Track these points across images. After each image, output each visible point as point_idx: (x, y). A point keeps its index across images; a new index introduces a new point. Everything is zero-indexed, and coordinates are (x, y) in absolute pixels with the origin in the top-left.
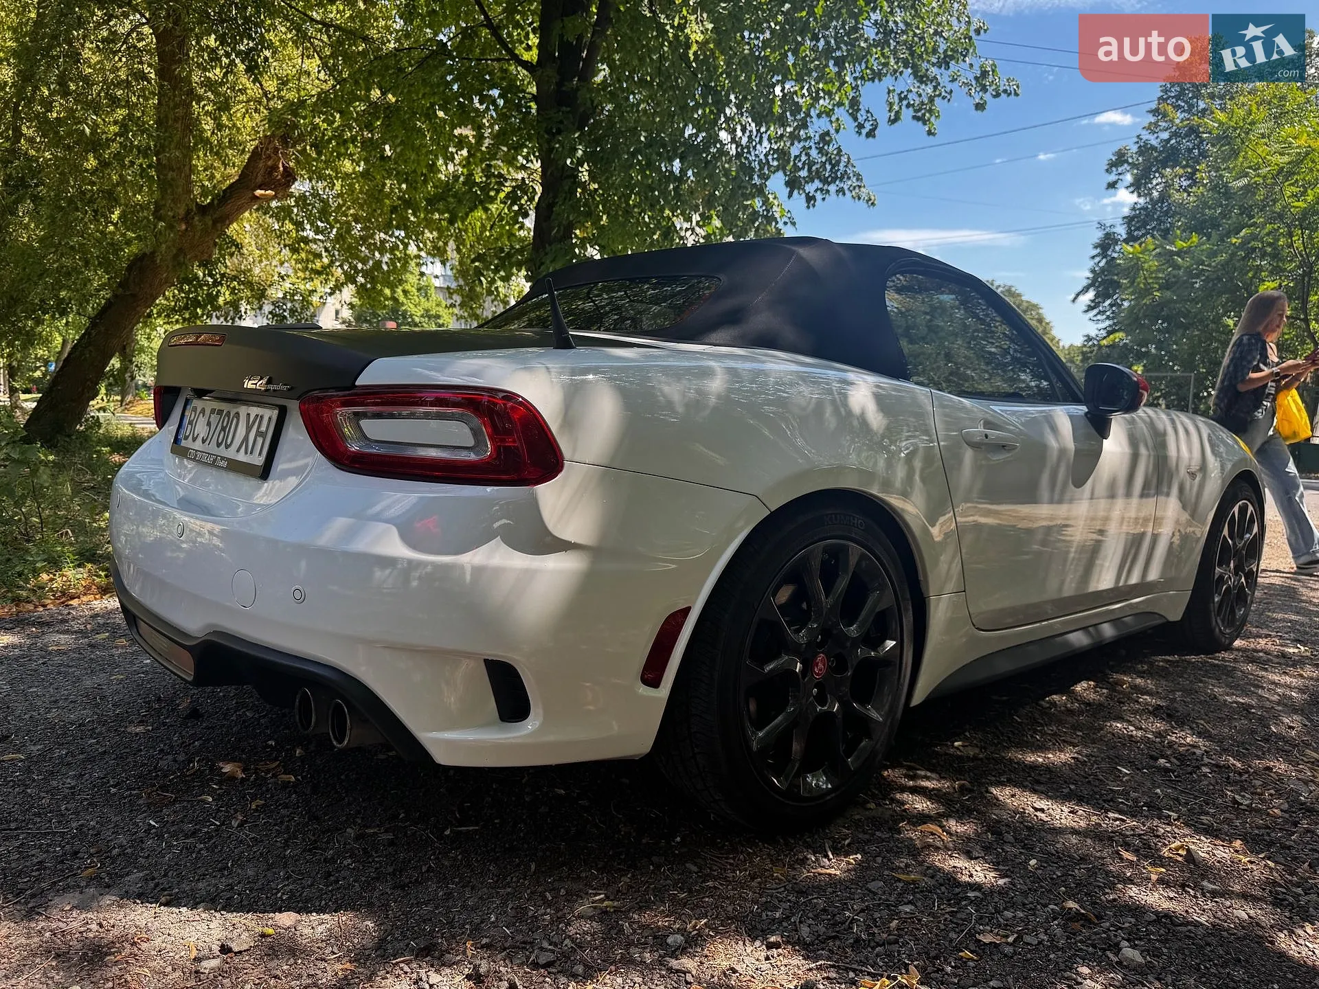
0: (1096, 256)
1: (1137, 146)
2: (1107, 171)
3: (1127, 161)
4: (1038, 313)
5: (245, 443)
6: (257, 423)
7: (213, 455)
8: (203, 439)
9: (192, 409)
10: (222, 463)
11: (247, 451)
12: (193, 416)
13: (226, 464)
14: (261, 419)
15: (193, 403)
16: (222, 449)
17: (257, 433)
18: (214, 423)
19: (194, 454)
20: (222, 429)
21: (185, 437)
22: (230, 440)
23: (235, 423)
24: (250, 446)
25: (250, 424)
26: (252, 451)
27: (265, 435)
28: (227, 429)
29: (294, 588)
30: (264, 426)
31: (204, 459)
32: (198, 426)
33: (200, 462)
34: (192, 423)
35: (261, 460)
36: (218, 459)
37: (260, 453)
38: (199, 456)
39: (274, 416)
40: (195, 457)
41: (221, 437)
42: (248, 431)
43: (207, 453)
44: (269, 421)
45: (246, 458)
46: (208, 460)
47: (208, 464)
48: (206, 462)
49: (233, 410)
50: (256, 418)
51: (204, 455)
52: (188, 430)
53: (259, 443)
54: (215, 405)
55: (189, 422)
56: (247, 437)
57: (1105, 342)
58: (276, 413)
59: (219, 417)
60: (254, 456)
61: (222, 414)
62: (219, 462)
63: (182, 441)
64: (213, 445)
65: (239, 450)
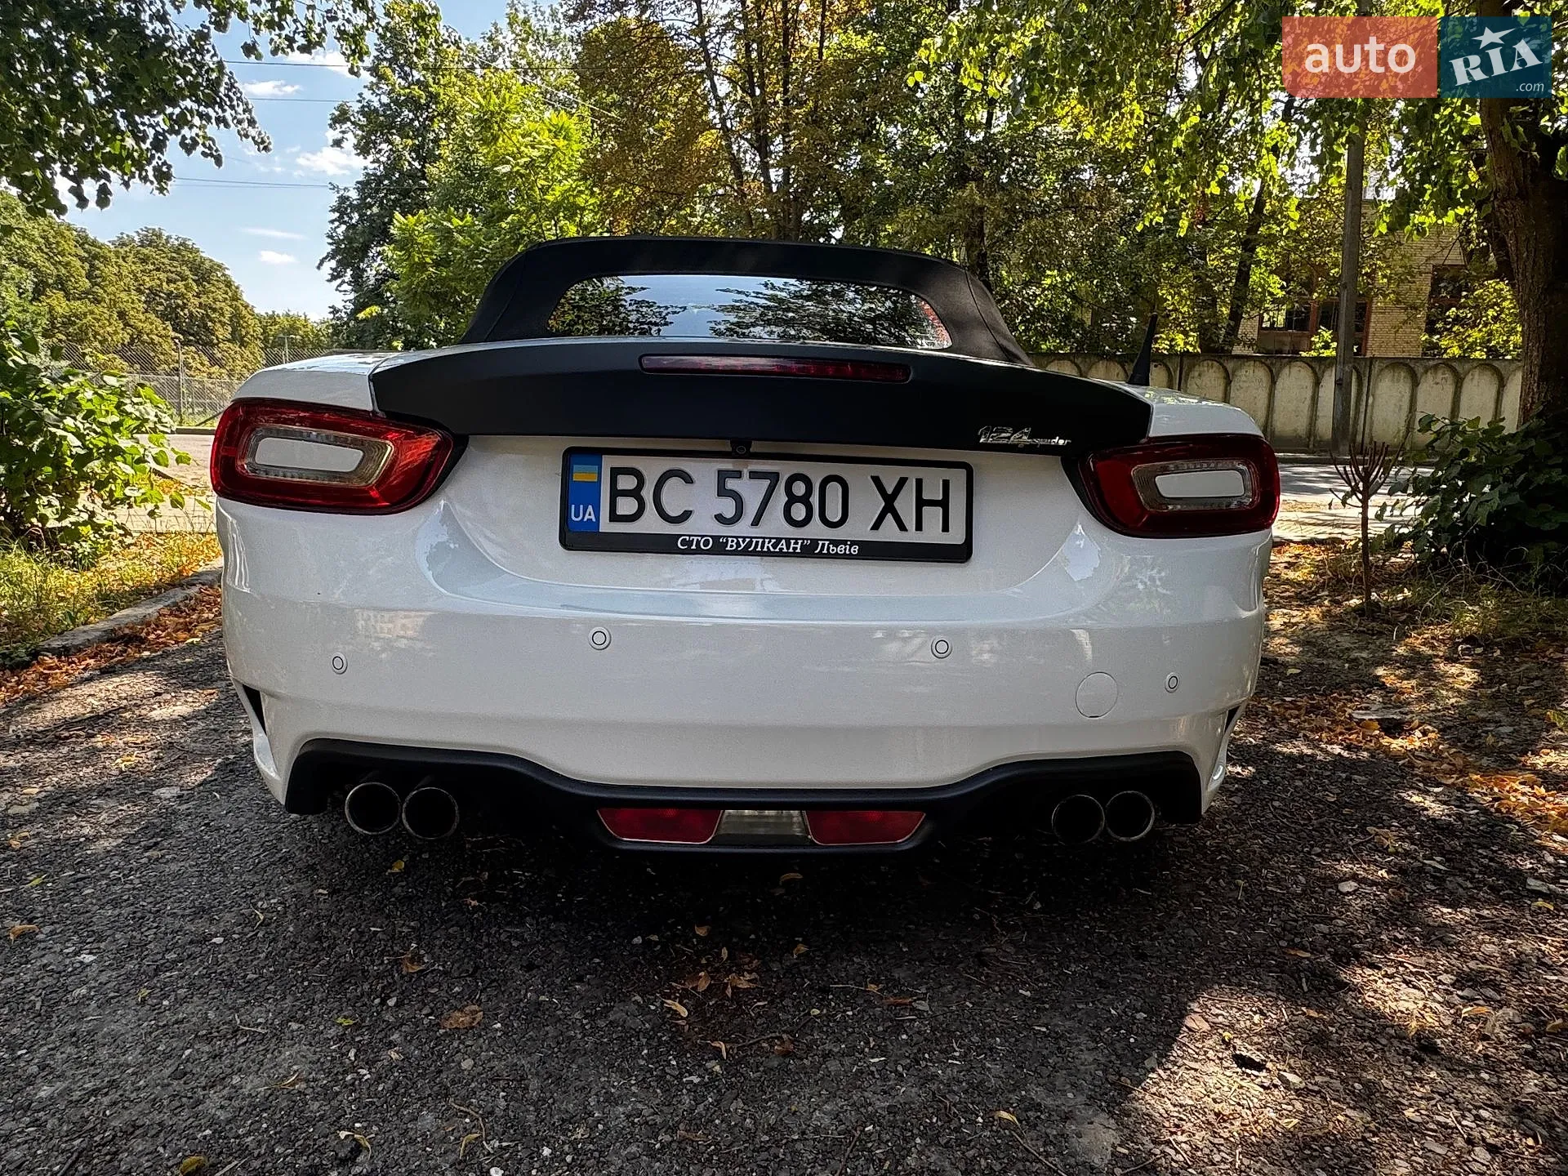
0: (335, 220)
1: (360, 105)
2: (331, 126)
3: (349, 119)
4: (224, 275)
5: (889, 516)
6: (909, 491)
7: (797, 539)
8: (720, 518)
9: (615, 472)
10: (841, 549)
11: (902, 527)
12: (626, 483)
13: (855, 550)
14: (919, 482)
15: (609, 462)
16: (816, 530)
17: (921, 503)
18: (752, 492)
19: (706, 543)
20: (792, 499)
21: (614, 517)
22: (834, 514)
23: (835, 490)
24: (910, 521)
25: (890, 491)
26: (919, 527)
27: (944, 504)
28: (815, 500)
29: (1169, 677)
30: (933, 492)
31: (762, 547)
32: (675, 497)
33: (745, 552)
34: (636, 493)
35: (956, 536)
36: (823, 545)
37: (946, 528)
38: (738, 544)
39: (958, 478)
40: (718, 548)
41: (799, 512)
42: (889, 500)
43: (771, 538)
44: (946, 484)
45: (912, 536)
46: (781, 549)
47: (781, 554)
48: (775, 551)
49: (817, 472)
50: (902, 482)
51: (757, 542)
52: (627, 506)
53: (933, 515)
54: (727, 465)
55: (615, 493)
56: (889, 508)
57: (361, 316)
58: (963, 473)
59: (767, 482)
60: (932, 533)
61: (774, 477)
62: (828, 548)
63: (606, 526)
64: (775, 525)
65: (876, 527)
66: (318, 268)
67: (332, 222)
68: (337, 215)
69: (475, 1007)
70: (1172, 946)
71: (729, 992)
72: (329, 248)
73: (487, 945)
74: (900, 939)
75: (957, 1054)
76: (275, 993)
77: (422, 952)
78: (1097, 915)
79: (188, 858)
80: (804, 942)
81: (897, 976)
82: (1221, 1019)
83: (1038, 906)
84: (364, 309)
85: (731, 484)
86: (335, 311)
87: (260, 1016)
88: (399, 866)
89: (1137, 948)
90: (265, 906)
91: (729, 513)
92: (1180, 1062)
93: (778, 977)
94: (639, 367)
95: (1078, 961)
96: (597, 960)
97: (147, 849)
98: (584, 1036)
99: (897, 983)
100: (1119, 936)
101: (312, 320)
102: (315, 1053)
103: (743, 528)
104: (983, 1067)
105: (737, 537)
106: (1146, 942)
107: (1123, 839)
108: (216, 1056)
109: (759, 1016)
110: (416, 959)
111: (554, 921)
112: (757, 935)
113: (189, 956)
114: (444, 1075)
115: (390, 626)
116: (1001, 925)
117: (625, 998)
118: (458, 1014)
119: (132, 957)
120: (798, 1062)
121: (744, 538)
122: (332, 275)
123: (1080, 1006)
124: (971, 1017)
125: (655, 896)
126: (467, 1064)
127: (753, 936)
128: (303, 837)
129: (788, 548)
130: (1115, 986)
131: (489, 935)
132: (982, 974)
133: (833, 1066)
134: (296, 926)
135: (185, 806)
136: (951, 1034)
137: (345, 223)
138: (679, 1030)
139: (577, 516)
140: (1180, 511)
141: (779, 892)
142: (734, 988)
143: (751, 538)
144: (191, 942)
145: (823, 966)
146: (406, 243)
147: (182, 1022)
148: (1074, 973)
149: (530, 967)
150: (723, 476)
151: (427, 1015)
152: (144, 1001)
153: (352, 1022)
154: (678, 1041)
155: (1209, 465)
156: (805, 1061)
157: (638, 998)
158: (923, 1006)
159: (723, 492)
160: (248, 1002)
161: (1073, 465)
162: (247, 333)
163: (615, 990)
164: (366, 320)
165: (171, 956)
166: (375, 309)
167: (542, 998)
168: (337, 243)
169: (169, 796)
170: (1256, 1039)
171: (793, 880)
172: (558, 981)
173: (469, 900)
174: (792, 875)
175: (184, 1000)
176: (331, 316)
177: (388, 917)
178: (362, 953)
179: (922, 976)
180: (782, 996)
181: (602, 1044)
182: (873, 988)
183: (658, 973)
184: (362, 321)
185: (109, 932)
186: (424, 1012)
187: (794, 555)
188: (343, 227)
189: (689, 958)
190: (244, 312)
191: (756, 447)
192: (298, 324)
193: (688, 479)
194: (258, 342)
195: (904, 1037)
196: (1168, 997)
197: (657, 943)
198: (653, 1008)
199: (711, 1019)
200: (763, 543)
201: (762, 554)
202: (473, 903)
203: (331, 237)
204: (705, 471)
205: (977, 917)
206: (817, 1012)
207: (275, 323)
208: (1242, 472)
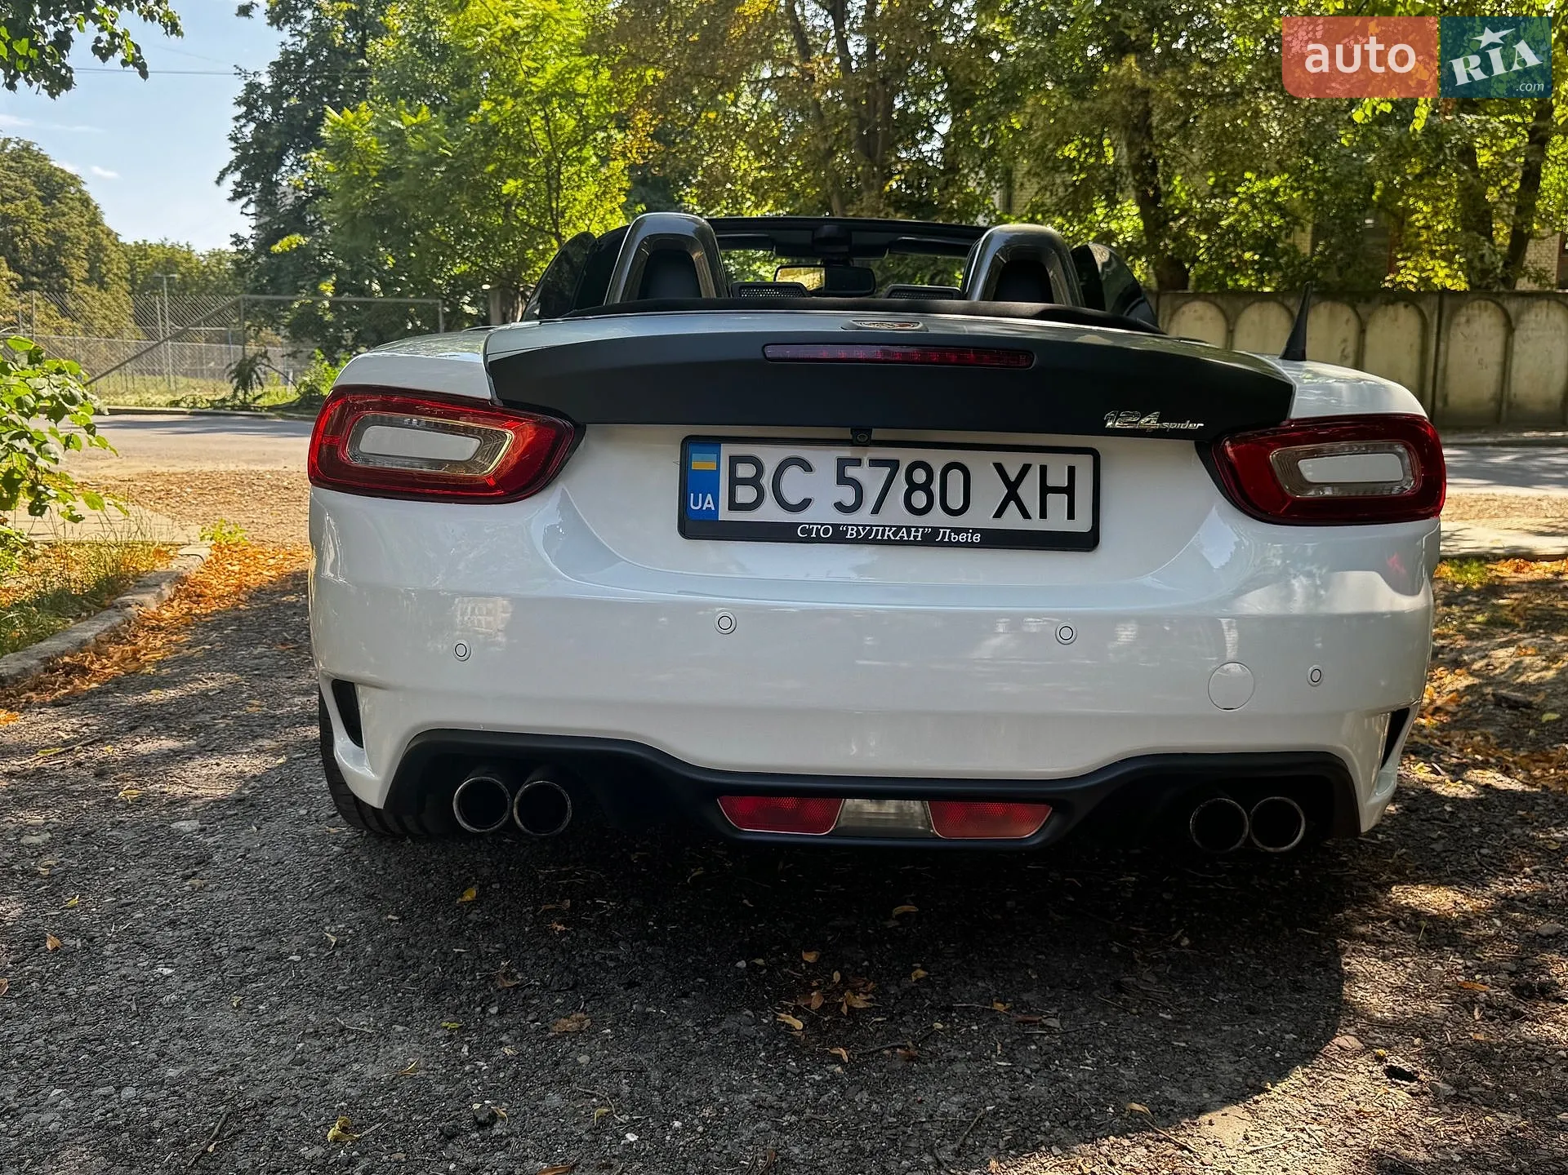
4: (79, 191)
5: (1012, 504)
6: (1034, 476)
7: (917, 527)
8: (840, 506)
9: (734, 461)
10: (962, 537)
11: (1026, 515)
12: (745, 471)
13: (977, 538)
14: (1043, 469)
15: (727, 450)
16: (936, 517)
17: (1045, 490)
18: (872, 479)
19: (826, 531)
20: (913, 487)
21: (734, 506)
22: (956, 502)
23: (955, 477)
24: (1034, 508)
25: (1013, 478)
26: (1043, 515)
27: (1069, 491)
28: (936, 488)
29: (1311, 669)
30: (1058, 478)
31: (883, 535)
32: (795, 485)
33: (865, 541)
34: (755, 482)
35: (1082, 524)
36: (945, 533)
37: (1071, 516)
38: (858, 532)
39: (1084, 465)
40: (838, 536)
41: (919, 499)
42: (1012, 487)
43: (891, 527)
44: (1072, 471)
45: (1036, 524)
46: (902, 537)
47: (902, 543)
48: (896, 539)
49: (938, 460)
50: (1026, 469)
51: (877, 531)
52: (745, 494)
53: (1058, 502)
54: (847, 452)
55: (734, 481)
56: (1012, 495)
57: (276, 248)
58: (1088, 460)
59: (887, 470)
60: (1056, 521)
61: (894, 465)
62: (950, 536)
63: (725, 514)
64: (895, 513)
65: (998, 514)
66: (218, 182)
67: (237, 119)
68: (244, 109)
69: (580, 1015)
70: (1336, 980)
71: (844, 1010)
72: (233, 156)
73: (582, 965)
74: (1028, 966)
75: (1089, 1062)
76: (370, 1002)
77: (514, 970)
78: (1253, 952)
79: (232, 888)
80: (923, 969)
81: (1025, 999)
82: (1378, 1041)
83: (1186, 942)
84: (282, 237)
85: (851, 472)
86: (238, 240)
87: (362, 1020)
88: (470, 895)
89: (1296, 982)
90: (333, 930)
91: (850, 501)
92: (1327, 1074)
93: (897, 998)
94: (762, 356)
95: (1226, 991)
96: (700, 980)
97: (186, 878)
98: (698, 1041)
99: (1026, 1005)
100: (1276, 971)
101: (198, 252)
102: (427, 1049)
103: (864, 516)
104: (1117, 1072)
105: (857, 526)
106: (1307, 977)
107: (1271, 849)
108: (329, 1049)
109: (878, 1030)
110: (508, 975)
111: (650, 945)
112: (871, 962)
113: (271, 970)
114: (562, 1068)
115: (491, 619)
116: (1143, 958)
117: (737, 1011)
118: (563, 1021)
119: (211, 971)
120: (922, 1066)
121: (864, 526)
122: (235, 192)
123: (1225, 1028)
124: (1105, 1033)
125: (756, 926)
126: (583, 1059)
127: (866, 963)
128: (355, 869)
129: (909, 536)
130: (1266, 1012)
131: (582, 956)
132: (1119, 999)
133: (959, 1068)
134: (373, 947)
135: (211, 840)
136: (1084, 1046)
137: (253, 119)
138: (796, 1040)
139: (696, 504)
140: (1328, 497)
141: (891, 924)
142: (850, 1007)
143: (871, 526)
144: (267, 959)
145: (945, 988)
146: (341, 150)
147: (284, 1022)
148: (1222, 1001)
149: (631, 985)
150: (842, 464)
151: (533, 1022)
152: (239, 1006)
153: (457, 1025)
154: (795, 1047)
155: (1359, 448)
156: (930, 1065)
157: (748, 1012)
158: (1054, 1023)
159: (842, 479)
160: (345, 1009)
161: (1207, 449)
162: (109, 271)
163: (724, 1006)
164: (283, 254)
165: (250, 970)
166: (296, 239)
167: (649, 1009)
168: (242, 147)
169: (190, 829)
170: (1412, 1058)
171: (907, 914)
172: (664, 996)
173: (555, 925)
174: (906, 908)
175: (278, 1006)
176: (234, 249)
177: (469, 939)
178: (451, 970)
179: (1054, 999)
180: (902, 1014)
181: (717, 1047)
182: (999, 1006)
183: (767, 993)
184: (276, 255)
185: (178, 950)
186: (530, 1018)
187: (915, 543)
188: (252, 126)
189: (798, 981)
190: (105, 242)
191: (877, 434)
192: (178, 258)
193: (807, 467)
194: (124, 283)
195: (1033, 1047)
196: (1322, 1022)
197: (762, 967)
198: (766, 1021)
199: (826, 1032)
200: (884, 531)
201: (882, 542)
202: (559, 928)
203: (234, 139)
204: (824, 460)
205: (1115, 950)
206: (940, 1026)
207: (146, 256)
208: (1400, 455)
